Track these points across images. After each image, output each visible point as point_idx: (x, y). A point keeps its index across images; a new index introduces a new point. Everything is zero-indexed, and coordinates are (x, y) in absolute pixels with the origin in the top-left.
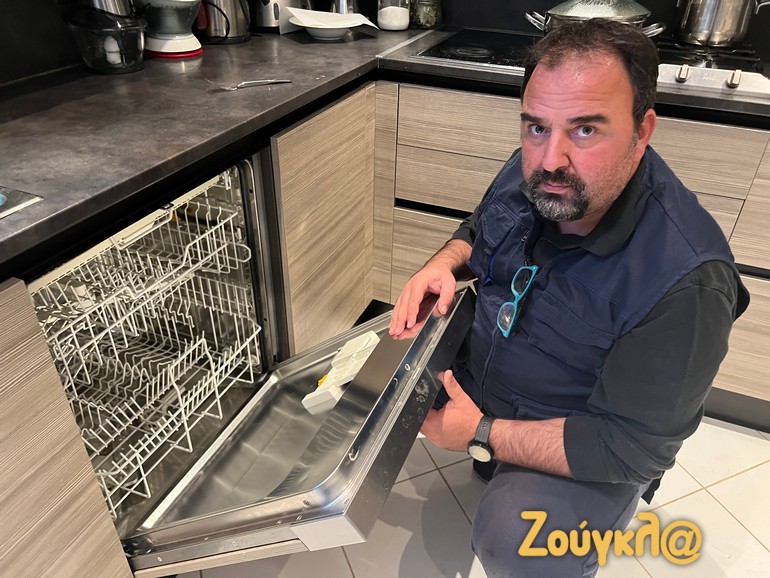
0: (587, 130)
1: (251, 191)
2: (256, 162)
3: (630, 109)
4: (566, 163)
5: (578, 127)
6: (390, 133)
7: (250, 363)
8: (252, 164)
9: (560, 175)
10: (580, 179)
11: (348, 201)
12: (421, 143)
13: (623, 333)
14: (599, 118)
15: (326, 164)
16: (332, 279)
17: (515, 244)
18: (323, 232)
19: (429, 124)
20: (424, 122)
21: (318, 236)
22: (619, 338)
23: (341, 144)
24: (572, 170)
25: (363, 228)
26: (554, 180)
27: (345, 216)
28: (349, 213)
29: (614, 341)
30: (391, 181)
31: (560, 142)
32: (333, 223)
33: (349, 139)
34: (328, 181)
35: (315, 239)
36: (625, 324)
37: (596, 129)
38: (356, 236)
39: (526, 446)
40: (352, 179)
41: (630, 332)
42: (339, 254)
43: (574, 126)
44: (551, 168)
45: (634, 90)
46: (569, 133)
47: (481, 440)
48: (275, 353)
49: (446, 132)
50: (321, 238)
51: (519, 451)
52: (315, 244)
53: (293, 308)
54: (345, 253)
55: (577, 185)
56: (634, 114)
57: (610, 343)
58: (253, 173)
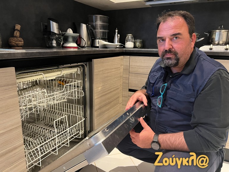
0: (176, 38)
1: (86, 75)
2: (88, 66)
3: (188, 31)
4: (171, 47)
5: (174, 38)
6: (127, 70)
7: (81, 133)
8: (87, 67)
9: (170, 51)
10: (176, 52)
11: (114, 86)
12: (136, 72)
13: (198, 95)
14: (179, 34)
15: (108, 73)
16: (108, 110)
17: (160, 81)
18: (106, 93)
19: (138, 66)
20: (137, 66)
21: (105, 93)
22: (197, 97)
23: (113, 69)
24: (173, 49)
25: (119, 97)
26: (169, 53)
27: (113, 91)
28: (115, 90)
29: (195, 99)
30: (127, 84)
31: (169, 42)
32: (109, 91)
33: (115, 68)
34: (109, 78)
35: (104, 94)
36: (198, 91)
37: (179, 38)
38: (116, 99)
39: (171, 140)
40: (116, 81)
41: (200, 93)
42: (111, 102)
43: (172, 37)
44: (167, 49)
45: (188, 26)
46: (171, 40)
47: (155, 141)
48: (89, 130)
49: (143, 68)
50: (106, 94)
51: (169, 142)
52: (103, 95)
53: (95, 114)
54: (113, 103)
55: (175, 54)
56: (189, 33)
57: (194, 99)
58: (87, 69)
